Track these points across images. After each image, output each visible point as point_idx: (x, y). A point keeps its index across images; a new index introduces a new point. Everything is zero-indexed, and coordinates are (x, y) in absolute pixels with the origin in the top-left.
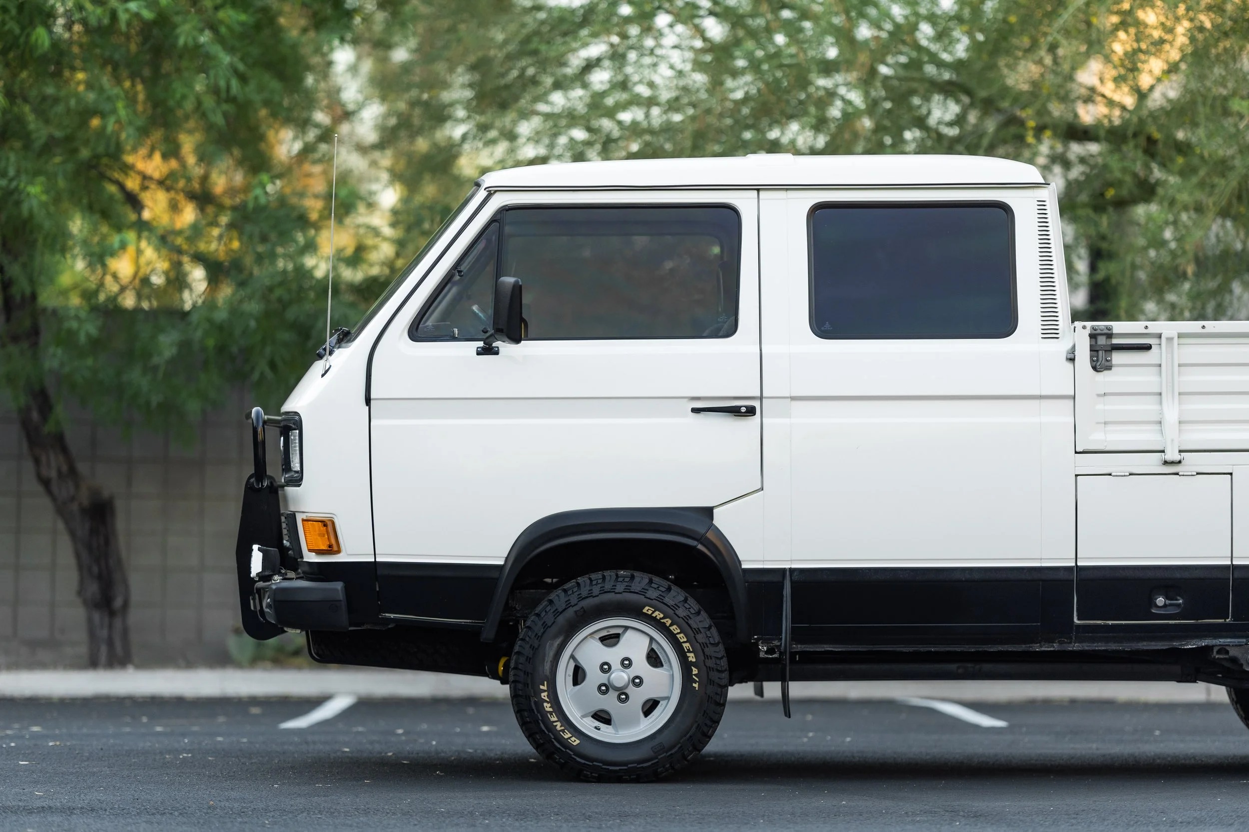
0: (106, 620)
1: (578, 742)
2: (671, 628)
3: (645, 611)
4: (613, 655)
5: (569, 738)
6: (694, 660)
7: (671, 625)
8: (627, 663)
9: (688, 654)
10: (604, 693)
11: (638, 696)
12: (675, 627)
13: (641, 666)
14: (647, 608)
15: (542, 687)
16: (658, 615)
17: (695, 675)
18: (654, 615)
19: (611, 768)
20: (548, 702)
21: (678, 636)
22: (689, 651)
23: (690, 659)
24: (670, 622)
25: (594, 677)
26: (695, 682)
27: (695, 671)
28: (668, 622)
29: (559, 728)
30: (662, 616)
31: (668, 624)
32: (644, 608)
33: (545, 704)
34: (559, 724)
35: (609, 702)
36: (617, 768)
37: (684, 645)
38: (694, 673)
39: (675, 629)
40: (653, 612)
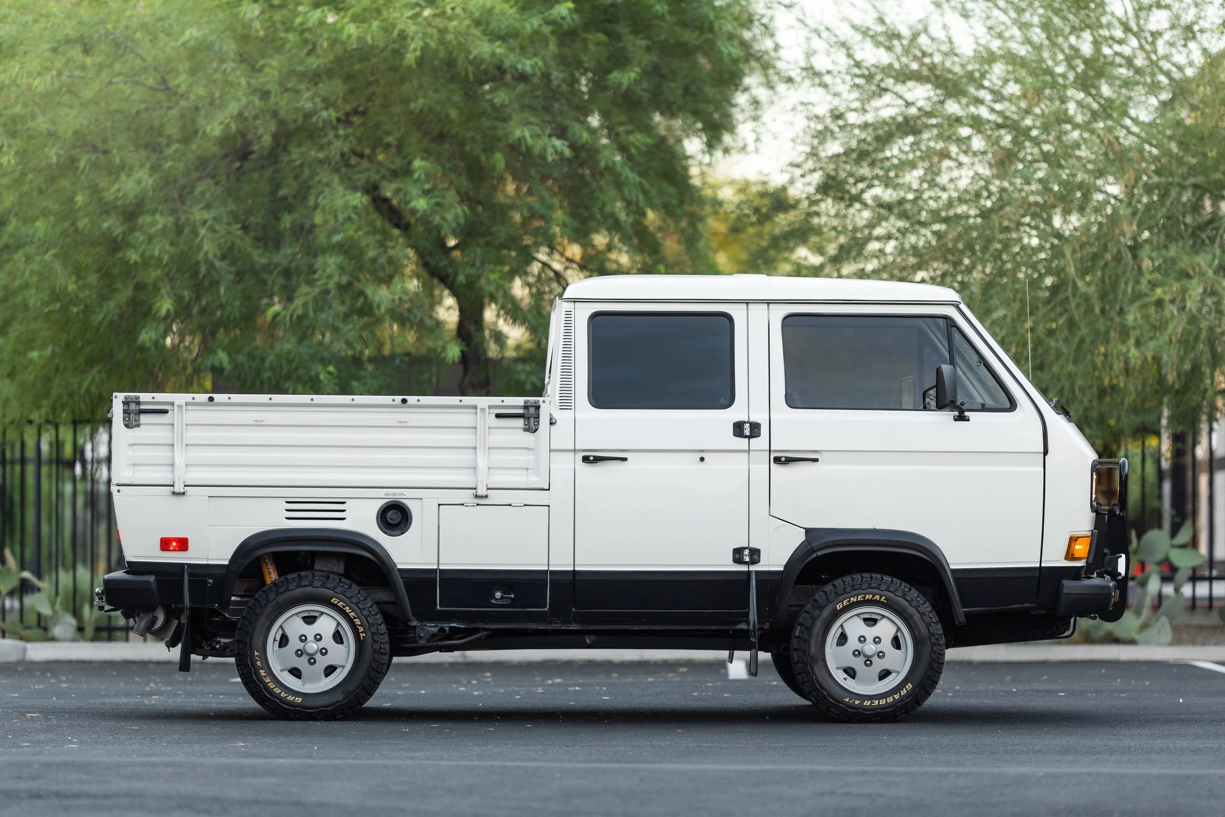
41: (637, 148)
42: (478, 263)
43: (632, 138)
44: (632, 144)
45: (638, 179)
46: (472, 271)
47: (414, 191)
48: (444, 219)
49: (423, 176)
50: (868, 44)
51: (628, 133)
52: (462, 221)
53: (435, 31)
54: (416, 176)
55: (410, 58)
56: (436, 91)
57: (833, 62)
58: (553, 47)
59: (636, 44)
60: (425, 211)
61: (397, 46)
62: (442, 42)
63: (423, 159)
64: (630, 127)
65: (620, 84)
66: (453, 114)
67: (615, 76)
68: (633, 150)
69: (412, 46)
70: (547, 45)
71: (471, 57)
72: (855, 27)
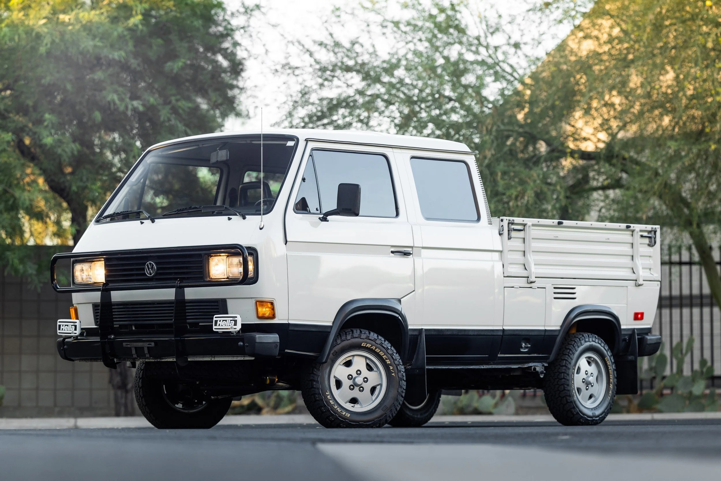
0: (124, 394)
1: (349, 415)
2: (376, 350)
3: (362, 345)
4: (352, 370)
5: (345, 414)
6: (389, 363)
7: (376, 349)
8: (359, 372)
9: (386, 361)
10: (353, 389)
11: (368, 387)
12: (377, 349)
13: (365, 372)
14: (363, 344)
15: (327, 393)
16: (369, 345)
17: (392, 370)
18: (367, 346)
19: (367, 423)
20: (331, 400)
21: (380, 353)
22: (386, 359)
23: (387, 363)
24: (375, 347)
25: (346, 383)
26: (393, 373)
27: (391, 368)
28: (374, 348)
29: (339, 411)
30: (370, 345)
31: (374, 349)
32: (362, 344)
33: (330, 401)
34: (338, 409)
35: (356, 393)
36: (370, 423)
37: (383, 357)
38: (391, 369)
39: (378, 350)
40: (366, 345)
41: (183, 110)
42: (84, 179)
43: (180, 104)
44: (180, 107)
45: (184, 128)
46: (81, 184)
47: (45, 133)
48: (64, 150)
49: (50, 125)
50: (324, 50)
51: (177, 100)
52: (76, 153)
53: (58, 33)
54: (46, 124)
55: (42, 50)
56: (58, 72)
57: (302, 60)
58: (130, 46)
59: (181, 46)
60: (51, 145)
61: (33, 44)
62: (62, 39)
63: (50, 114)
64: (178, 97)
65: (172, 70)
66: (69, 87)
67: (169, 64)
68: (181, 111)
69: (45, 42)
70: (127, 44)
71: (81, 49)
72: (315, 42)
